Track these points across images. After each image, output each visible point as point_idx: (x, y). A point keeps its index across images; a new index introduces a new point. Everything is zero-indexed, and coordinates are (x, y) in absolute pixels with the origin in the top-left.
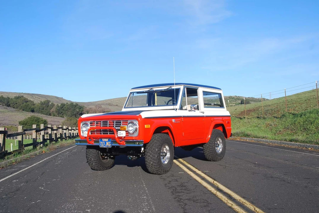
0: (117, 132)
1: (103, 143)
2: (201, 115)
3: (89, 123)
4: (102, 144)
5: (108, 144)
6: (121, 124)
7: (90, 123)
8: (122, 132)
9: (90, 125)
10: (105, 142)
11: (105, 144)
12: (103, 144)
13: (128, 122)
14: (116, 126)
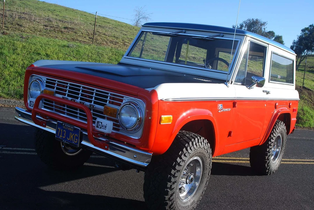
0: (95, 119)
1: (63, 133)
2: (264, 96)
3: (44, 79)
4: (60, 135)
5: (72, 137)
6: (106, 101)
7: (47, 82)
8: (105, 122)
9: (47, 86)
10: (68, 132)
11: (68, 135)
12: (63, 135)
13: (124, 101)
14: (95, 103)
